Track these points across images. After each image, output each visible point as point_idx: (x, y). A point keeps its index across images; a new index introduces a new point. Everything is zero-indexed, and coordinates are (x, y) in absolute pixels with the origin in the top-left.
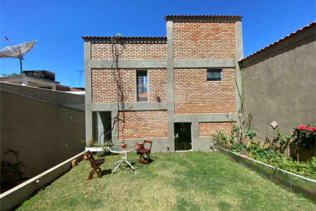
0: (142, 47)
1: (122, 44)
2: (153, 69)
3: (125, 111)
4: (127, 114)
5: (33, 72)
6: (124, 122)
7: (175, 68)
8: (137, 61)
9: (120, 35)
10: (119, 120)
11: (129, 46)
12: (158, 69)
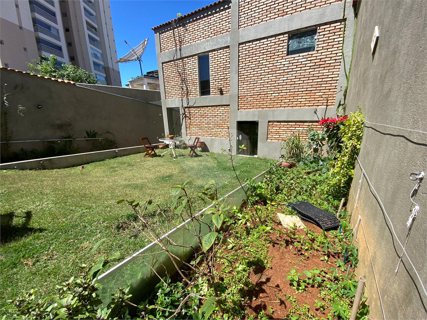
0: (202, 23)
1: (184, 26)
2: (214, 50)
3: (190, 107)
4: (192, 110)
5: (153, 72)
6: (190, 119)
7: (240, 44)
8: (198, 44)
9: (179, 15)
10: (186, 117)
11: (190, 27)
12: (220, 49)
